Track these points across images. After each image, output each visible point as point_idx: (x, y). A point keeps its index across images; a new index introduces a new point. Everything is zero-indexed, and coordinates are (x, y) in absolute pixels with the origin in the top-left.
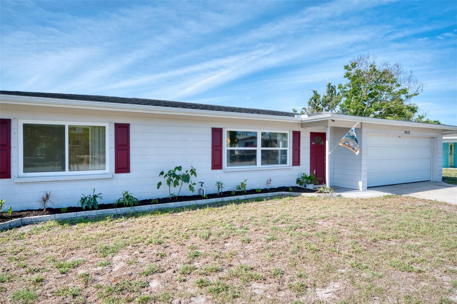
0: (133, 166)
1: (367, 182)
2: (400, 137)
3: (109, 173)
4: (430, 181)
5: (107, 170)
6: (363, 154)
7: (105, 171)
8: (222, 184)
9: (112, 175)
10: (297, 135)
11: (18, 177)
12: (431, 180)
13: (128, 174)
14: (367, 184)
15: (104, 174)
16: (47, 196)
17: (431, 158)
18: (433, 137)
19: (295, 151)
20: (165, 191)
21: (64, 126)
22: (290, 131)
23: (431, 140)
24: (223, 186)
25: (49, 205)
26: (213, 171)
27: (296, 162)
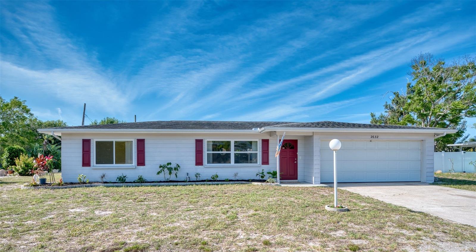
0: (146, 162)
1: (320, 178)
2: (371, 141)
3: (134, 166)
4: (420, 182)
5: (133, 164)
6: (315, 156)
7: (132, 165)
8: (199, 174)
9: (135, 167)
10: (265, 142)
11: (93, 166)
12: (422, 181)
13: (144, 166)
14: (321, 180)
15: (132, 166)
16: (104, 176)
17: (421, 160)
18: (422, 140)
19: (264, 154)
20: (161, 177)
21: (113, 141)
22: (259, 139)
23: (421, 143)
24: (200, 175)
25: (104, 180)
26: (196, 166)
27: (265, 161)
